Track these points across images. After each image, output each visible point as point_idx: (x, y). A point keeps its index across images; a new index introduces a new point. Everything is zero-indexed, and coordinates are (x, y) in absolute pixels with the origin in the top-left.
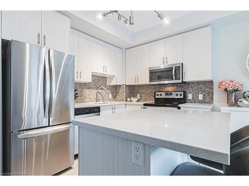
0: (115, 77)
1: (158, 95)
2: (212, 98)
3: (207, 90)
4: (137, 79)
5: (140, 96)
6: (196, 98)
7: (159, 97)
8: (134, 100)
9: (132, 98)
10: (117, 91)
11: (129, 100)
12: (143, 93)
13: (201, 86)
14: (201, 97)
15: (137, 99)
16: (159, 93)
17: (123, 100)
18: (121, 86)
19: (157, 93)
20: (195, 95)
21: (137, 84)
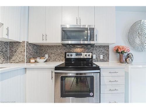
0: (5, 27)
1: (68, 55)
2: (108, 58)
3: (106, 52)
4: (45, 36)
5: (49, 57)
6: (98, 58)
7: (70, 57)
8: (41, 61)
9: (38, 59)
10: (14, 50)
11: (32, 61)
12: (52, 53)
13: (101, 49)
14: (101, 57)
15: (45, 60)
16: (70, 54)
17: (23, 61)
18: (19, 43)
19: (67, 54)
20: (97, 55)
21: (44, 42)
